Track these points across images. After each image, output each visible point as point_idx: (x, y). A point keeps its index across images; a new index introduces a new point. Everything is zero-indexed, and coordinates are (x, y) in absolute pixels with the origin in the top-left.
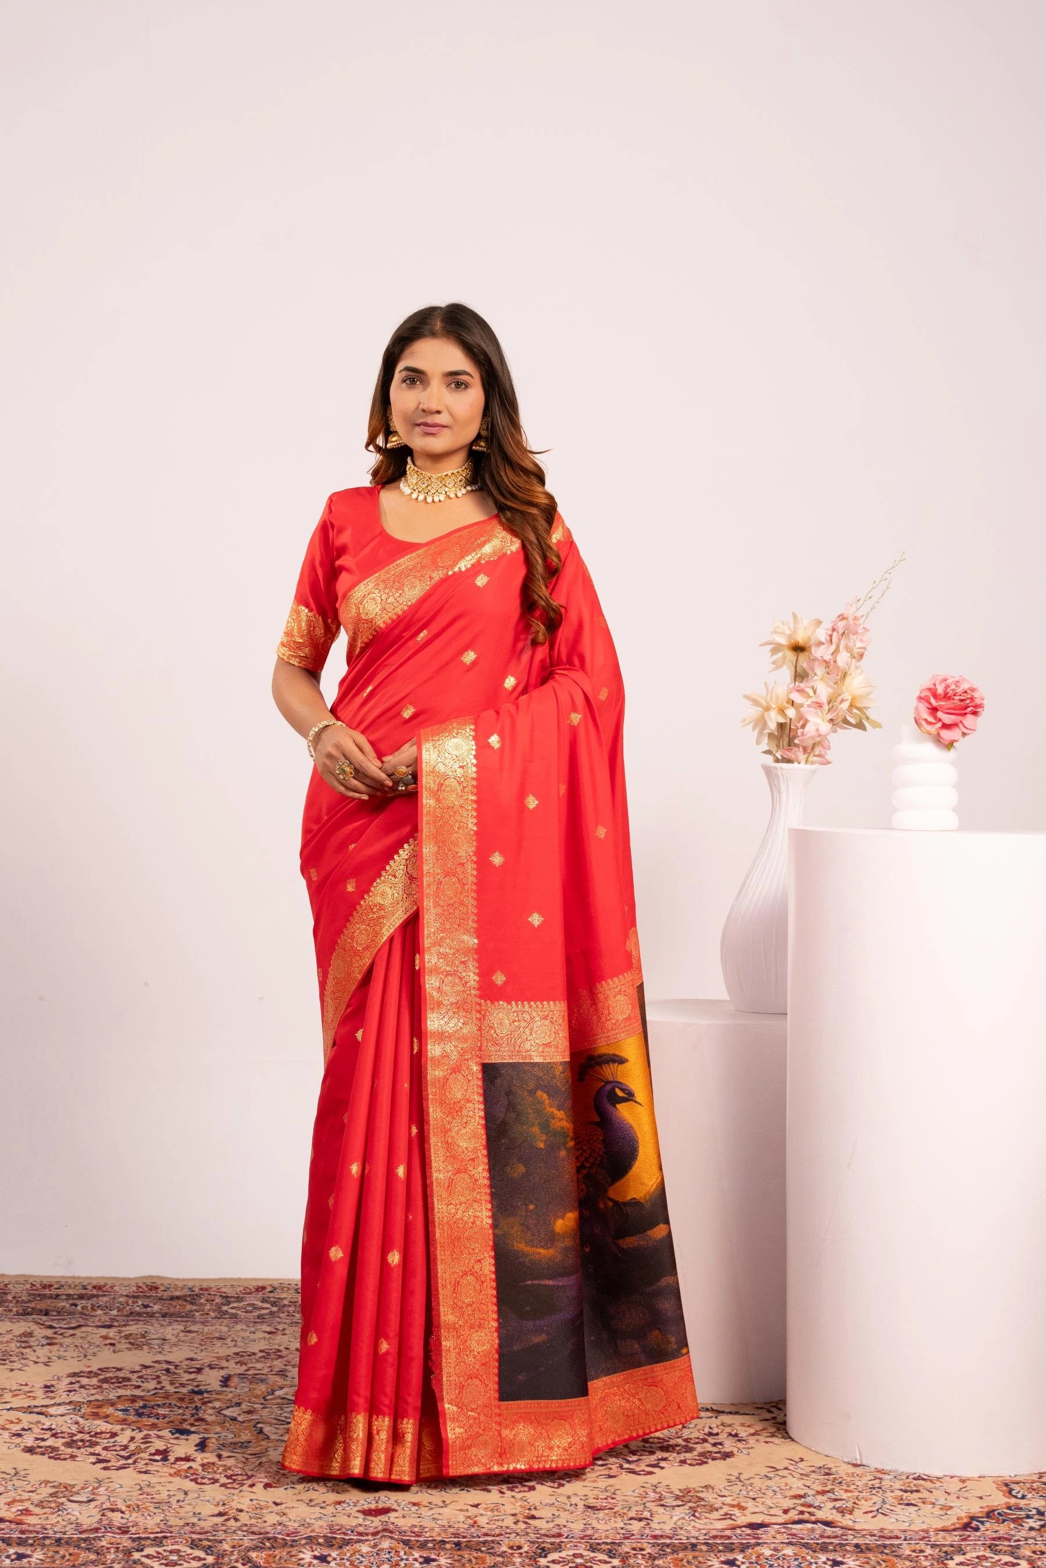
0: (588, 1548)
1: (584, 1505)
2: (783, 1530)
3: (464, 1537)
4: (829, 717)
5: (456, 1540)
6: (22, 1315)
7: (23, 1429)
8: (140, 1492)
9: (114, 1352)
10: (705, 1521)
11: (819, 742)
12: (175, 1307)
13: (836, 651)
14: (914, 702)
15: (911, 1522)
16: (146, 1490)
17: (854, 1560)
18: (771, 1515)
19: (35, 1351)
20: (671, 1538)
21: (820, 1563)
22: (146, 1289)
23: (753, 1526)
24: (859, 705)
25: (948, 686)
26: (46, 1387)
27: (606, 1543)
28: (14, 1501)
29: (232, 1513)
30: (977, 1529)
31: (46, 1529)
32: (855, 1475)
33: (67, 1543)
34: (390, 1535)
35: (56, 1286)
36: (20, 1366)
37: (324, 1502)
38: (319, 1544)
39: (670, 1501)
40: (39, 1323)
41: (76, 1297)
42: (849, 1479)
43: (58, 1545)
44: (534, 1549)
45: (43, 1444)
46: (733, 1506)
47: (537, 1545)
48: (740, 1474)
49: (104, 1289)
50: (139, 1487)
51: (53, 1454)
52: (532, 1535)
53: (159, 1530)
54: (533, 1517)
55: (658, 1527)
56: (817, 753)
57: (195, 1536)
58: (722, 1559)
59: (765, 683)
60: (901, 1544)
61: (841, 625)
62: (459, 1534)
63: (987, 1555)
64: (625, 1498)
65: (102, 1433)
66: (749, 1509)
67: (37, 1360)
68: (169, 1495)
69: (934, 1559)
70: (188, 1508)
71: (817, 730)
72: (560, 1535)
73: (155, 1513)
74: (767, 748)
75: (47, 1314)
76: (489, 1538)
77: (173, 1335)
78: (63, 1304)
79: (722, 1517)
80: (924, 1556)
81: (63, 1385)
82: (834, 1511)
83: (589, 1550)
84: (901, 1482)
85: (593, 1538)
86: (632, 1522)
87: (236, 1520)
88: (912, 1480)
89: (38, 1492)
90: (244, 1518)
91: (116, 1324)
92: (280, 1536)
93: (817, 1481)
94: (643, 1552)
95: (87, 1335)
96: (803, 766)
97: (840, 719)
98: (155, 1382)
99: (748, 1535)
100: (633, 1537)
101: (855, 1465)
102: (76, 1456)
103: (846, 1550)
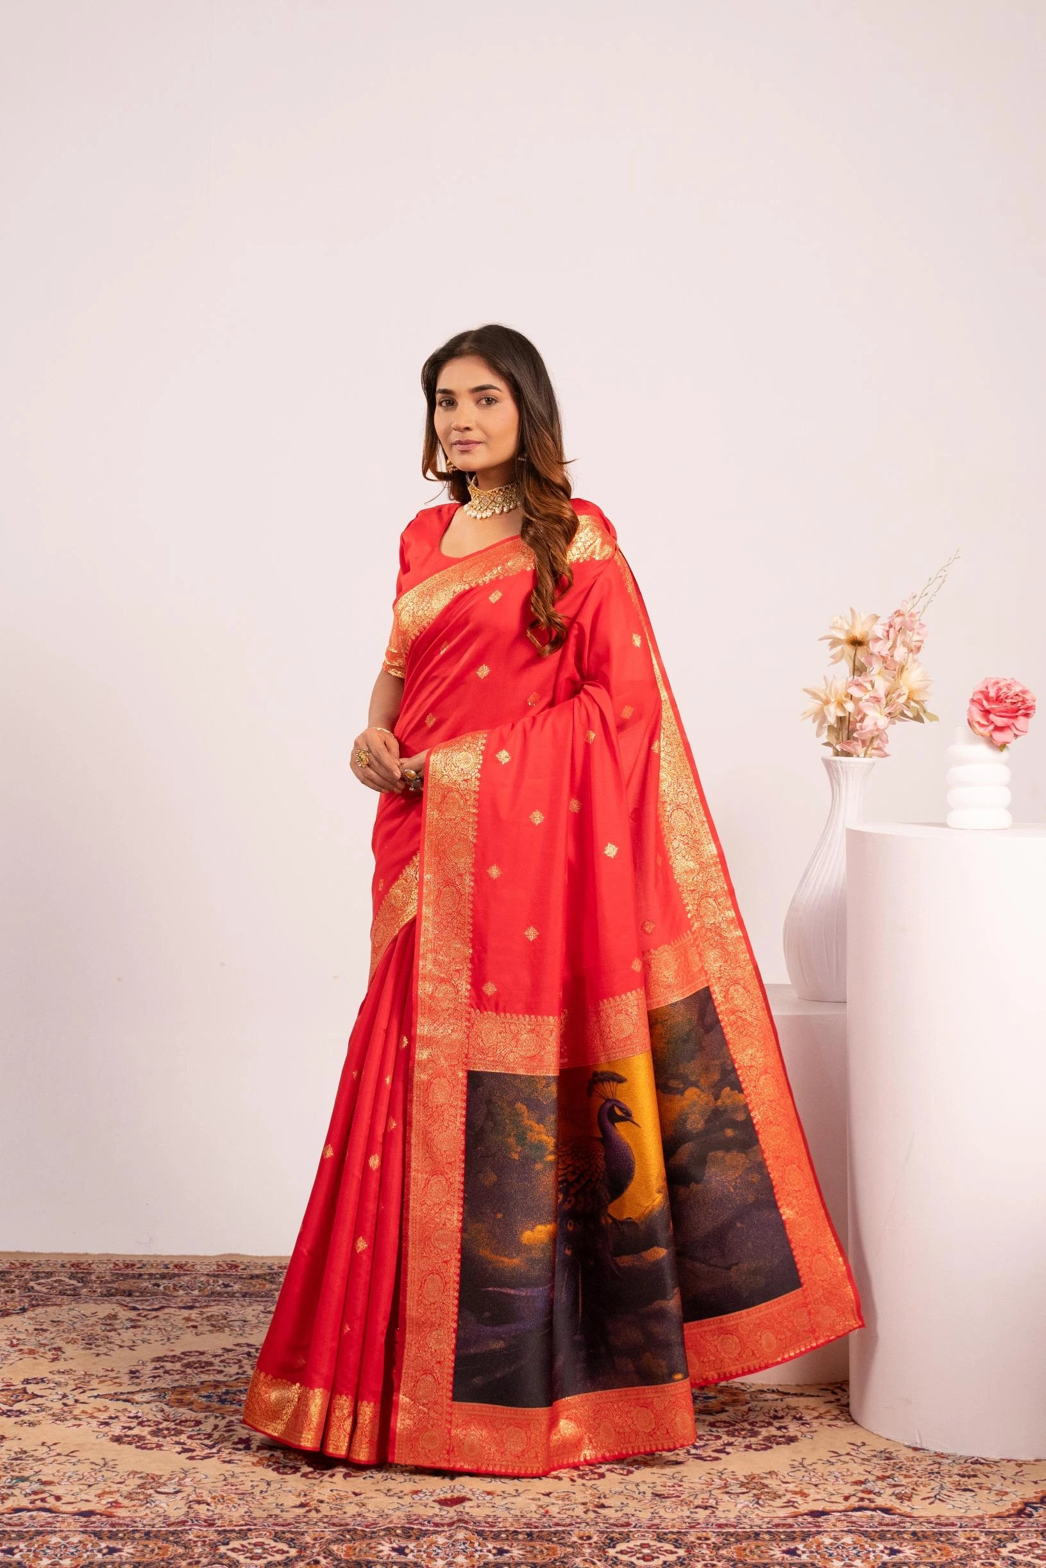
0: (655, 1538)
1: (652, 1493)
2: (843, 1518)
3: (536, 1527)
4: (887, 710)
5: (528, 1530)
6: (106, 1296)
7: (111, 1418)
8: (224, 1483)
9: (197, 1334)
10: (768, 1508)
11: (877, 736)
12: (255, 1286)
13: (894, 646)
14: (968, 705)
15: (968, 1509)
16: (231, 1480)
17: (910, 1549)
18: (832, 1502)
19: (119, 1334)
20: (734, 1527)
21: (878, 1552)
22: (226, 1268)
23: (815, 1514)
24: (917, 699)
25: (1000, 689)
26: (132, 1372)
27: (673, 1533)
28: (104, 1493)
29: (313, 1504)
30: (1030, 1516)
31: (135, 1522)
32: (915, 1460)
33: (156, 1536)
34: (465, 1525)
35: (138, 1265)
36: (105, 1350)
37: (402, 1492)
38: (397, 1535)
39: (735, 1489)
40: (123, 1305)
41: (158, 1276)
42: (908, 1463)
43: (147, 1539)
44: (603, 1539)
45: (130, 1433)
46: (795, 1493)
47: (606, 1535)
48: (803, 1459)
49: (185, 1268)
50: (223, 1478)
51: (140, 1443)
52: (601, 1525)
53: (243, 1523)
54: (603, 1506)
55: (723, 1515)
56: (875, 746)
57: (278, 1528)
58: (784, 1548)
59: (825, 677)
60: (956, 1532)
61: (898, 620)
62: (531, 1524)
63: (1039, 1542)
64: (692, 1485)
65: (186, 1421)
66: (811, 1496)
67: (122, 1344)
68: (252, 1486)
69: (987, 1547)
70: (271, 1499)
71: (875, 724)
72: (628, 1524)
73: (239, 1505)
74: (827, 741)
75: (130, 1295)
76: (560, 1528)
77: (253, 1316)
78: (145, 1284)
79: (785, 1504)
80: (978, 1544)
81: (148, 1370)
82: (893, 1498)
83: (656, 1540)
84: (959, 1466)
85: (660, 1527)
86: (698, 1510)
87: (318, 1511)
88: (970, 1464)
89: (126, 1483)
90: (325, 1509)
91: (197, 1305)
92: (360, 1528)
93: (878, 1466)
94: (708, 1542)
95: (170, 1317)
96: (862, 760)
97: (898, 713)
98: (237, 1366)
99: (809, 1523)
100: (699, 1526)
101: (916, 1449)
102: (162, 1445)
103: (903, 1538)
